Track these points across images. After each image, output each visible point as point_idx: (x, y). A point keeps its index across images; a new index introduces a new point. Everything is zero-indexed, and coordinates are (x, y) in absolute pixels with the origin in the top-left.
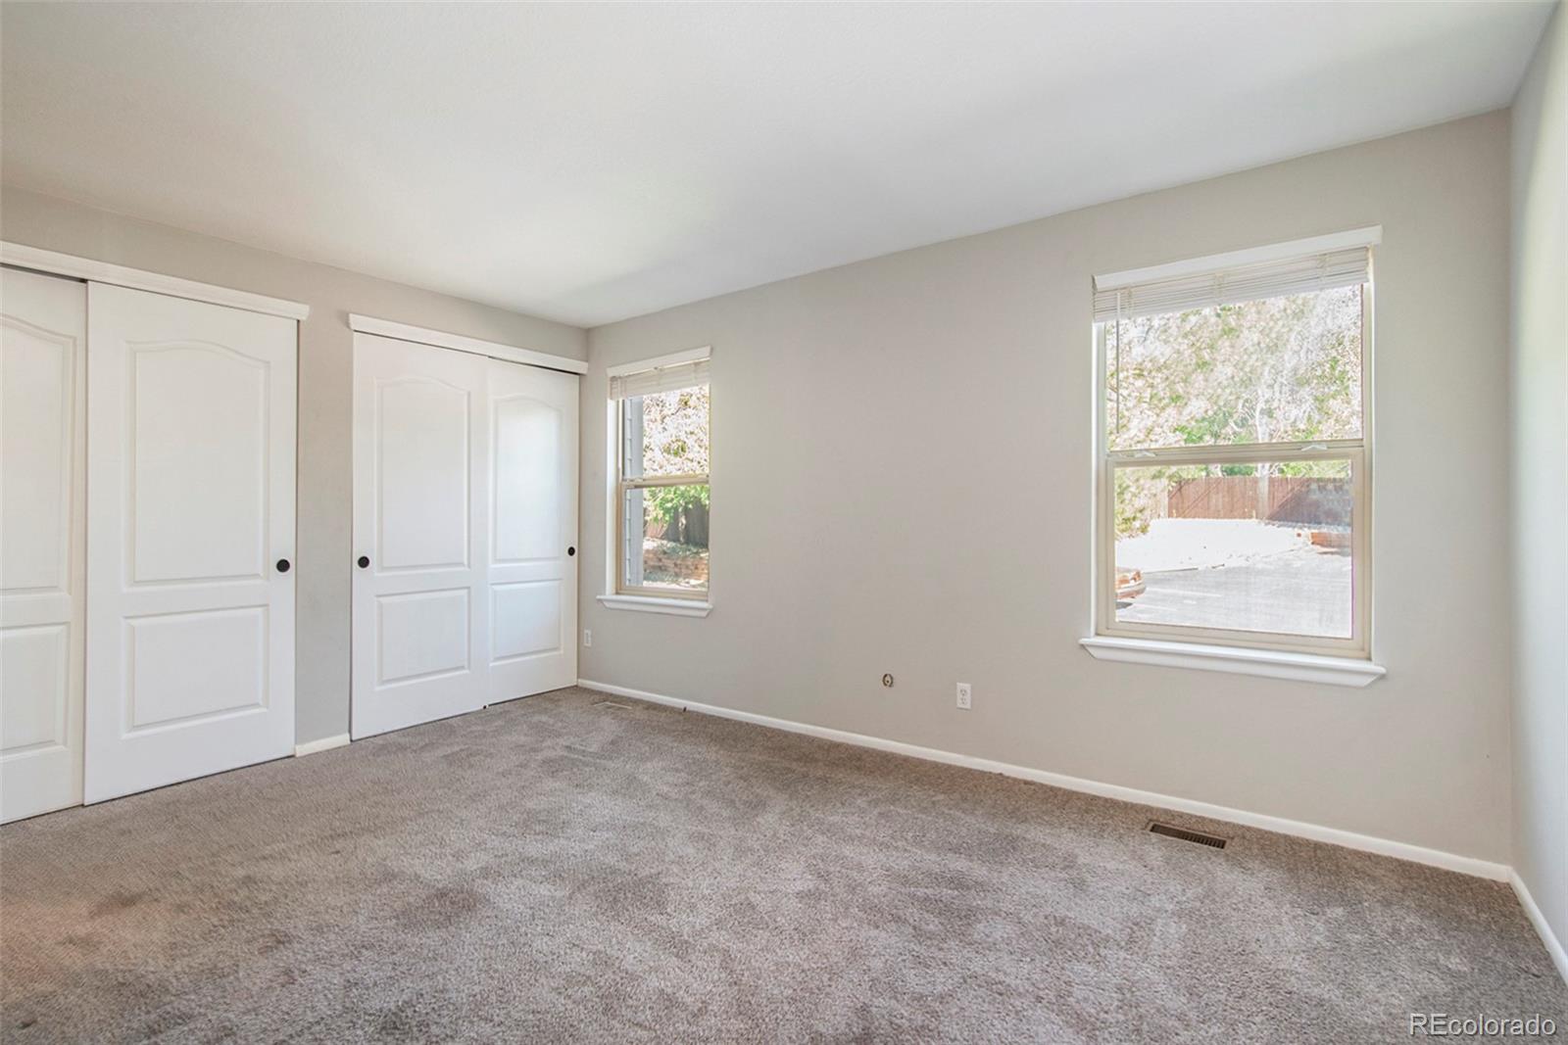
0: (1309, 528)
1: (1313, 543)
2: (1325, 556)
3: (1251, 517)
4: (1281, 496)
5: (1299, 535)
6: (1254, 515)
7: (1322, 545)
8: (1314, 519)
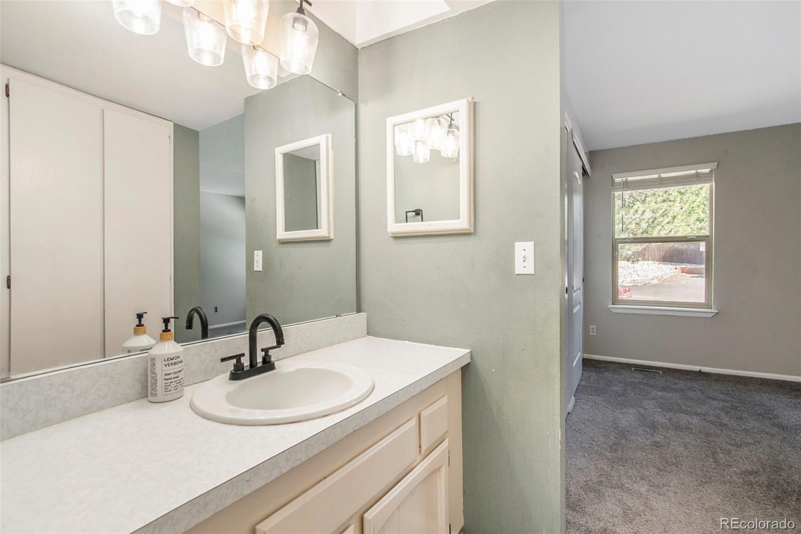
0: (679, 265)
1: (682, 272)
2: (693, 278)
3: (648, 260)
4: (662, 253)
5: (676, 268)
6: (650, 259)
7: (691, 274)
8: (682, 261)
